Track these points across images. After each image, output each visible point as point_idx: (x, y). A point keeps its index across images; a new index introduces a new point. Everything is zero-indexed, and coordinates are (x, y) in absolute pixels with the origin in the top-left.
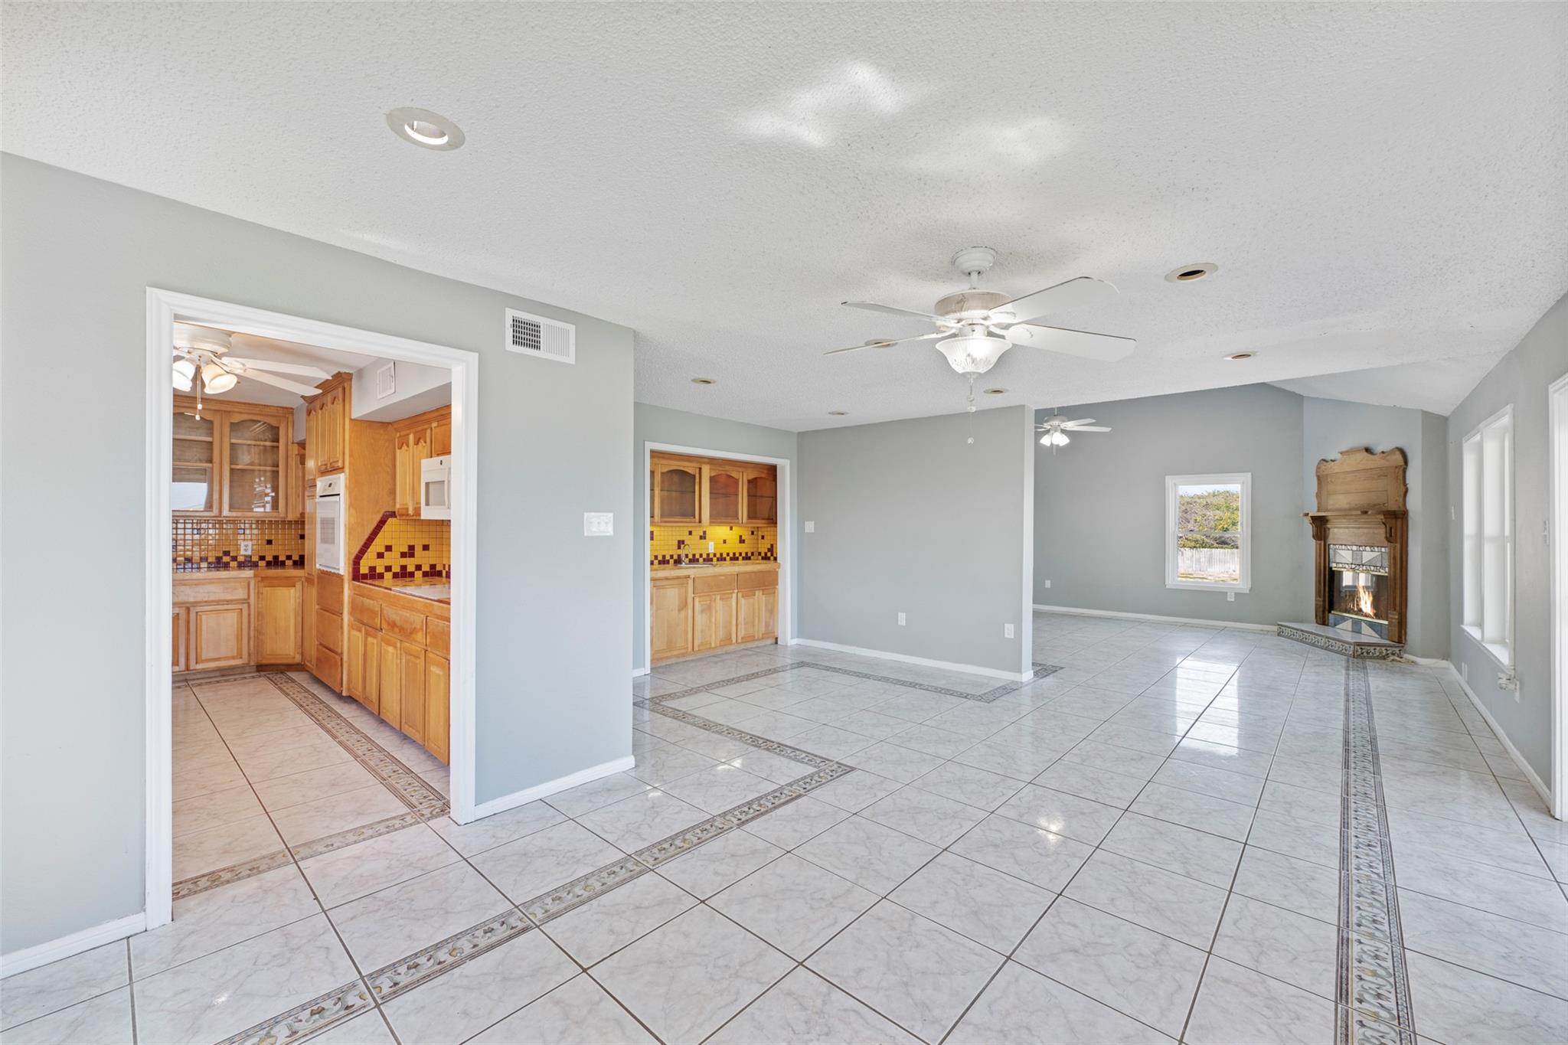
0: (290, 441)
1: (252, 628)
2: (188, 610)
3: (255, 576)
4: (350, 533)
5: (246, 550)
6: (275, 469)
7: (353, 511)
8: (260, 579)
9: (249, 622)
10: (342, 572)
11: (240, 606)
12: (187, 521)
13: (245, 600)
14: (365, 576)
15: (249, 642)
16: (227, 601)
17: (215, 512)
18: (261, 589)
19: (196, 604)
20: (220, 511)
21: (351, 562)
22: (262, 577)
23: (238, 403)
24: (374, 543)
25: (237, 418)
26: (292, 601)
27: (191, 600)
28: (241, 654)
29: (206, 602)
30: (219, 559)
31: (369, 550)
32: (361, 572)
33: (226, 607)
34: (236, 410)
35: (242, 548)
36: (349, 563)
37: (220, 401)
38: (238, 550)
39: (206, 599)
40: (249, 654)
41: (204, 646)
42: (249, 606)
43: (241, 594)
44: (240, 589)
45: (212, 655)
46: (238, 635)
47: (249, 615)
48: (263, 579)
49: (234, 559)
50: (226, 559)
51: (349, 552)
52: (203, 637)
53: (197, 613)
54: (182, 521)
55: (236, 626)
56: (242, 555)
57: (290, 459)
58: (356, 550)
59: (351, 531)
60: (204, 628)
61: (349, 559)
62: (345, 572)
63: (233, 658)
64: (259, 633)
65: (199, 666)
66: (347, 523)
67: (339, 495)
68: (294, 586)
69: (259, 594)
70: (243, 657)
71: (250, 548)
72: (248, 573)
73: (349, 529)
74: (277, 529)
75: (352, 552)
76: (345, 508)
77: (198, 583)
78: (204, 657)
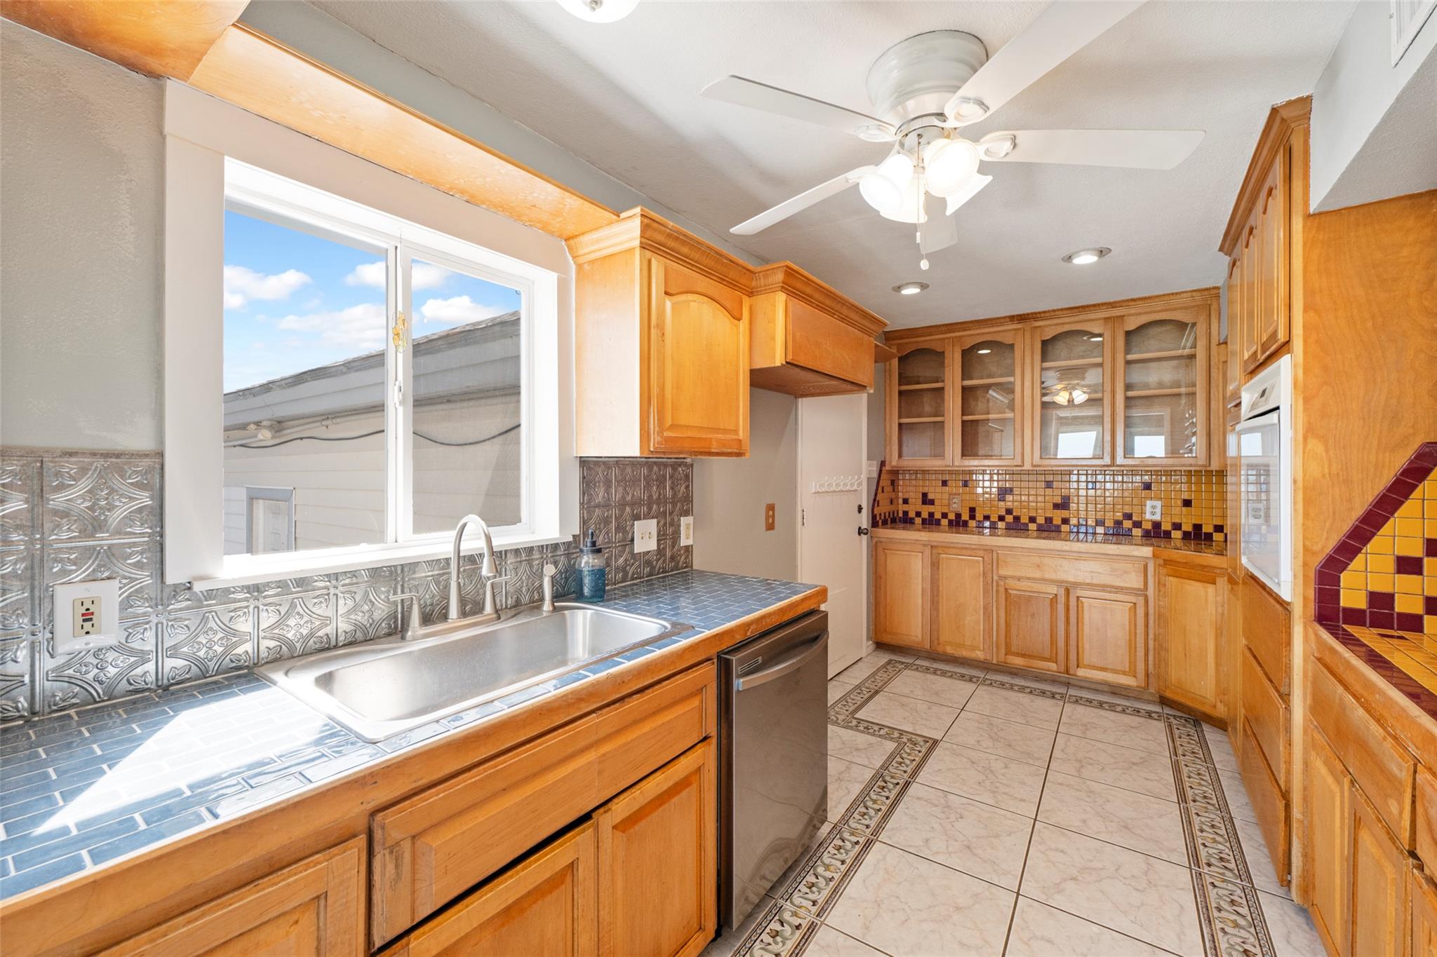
0: (1214, 342)
1: (1151, 636)
2: (1067, 591)
3: (1155, 556)
4: (1307, 502)
5: (1153, 514)
6: (1190, 390)
7: (1316, 446)
8: (1161, 562)
9: (1147, 626)
10: (1286, 592)
11: (1133, 599)
12: (1080, 472)
13: (1139, 590)
14: (1355, 616)
15: (1147, 654)
16: (1117, 588)
17: (1107, 460)
18: (1163, 578)
19: (1077, 585)
20: (1113, 457)
21: (1312, 575)
22: (1164, 560)
23: (1133, 300)
24: (1387, 529)
25: (1132, 324)
26: (1211, 608)
27: (1071, 579)
28: (1135, 672)
29: (1088, 584)
30: (1118, 523)
31: (1369, 547)
32: (1342, 604)
33: (1114, 596)
34: (1133, 311)
35: (1148, 509)
36: (1305, 576)
37: (1110, 303)
38: (1143, 513)
39: (1088, 581)
40: (1147, 675)
41: (1087, 646)
42: (1147, 602)
43: (1135, 581)
44: (1134, 573)
45: (1095, 660)
46: (1130, 640)
47: (1147, 615)
48: (1167, 562)
49: (1137, 524)
50: (1127, 524)
51: (1306, 549)
52: (1085, 633)
53: (1078, 597)
54: (1076, 472)
55: (1127, 628)
56: (1148, 521)
57: (1214, 371)
58: (1328, 543)
59: (1309, 495)
60: (1086, 621)
61: (1305, 564)
62: (1294, 594)
63: (1124, 673)
64: (1161, 648)
65: (1081, 672)
66: (1300, 479)
67: (1278, 408)
68: (1215, 584)
69: (1160, 584)
70: (1138, 676)
71: (1158, 511)
72: (1147, 551)
73: (1305, 488)
74: (1199, 483)
75: (1316, 548)
76: (1295, 440)
77: (1080, 556)
78: (1086, 662)
